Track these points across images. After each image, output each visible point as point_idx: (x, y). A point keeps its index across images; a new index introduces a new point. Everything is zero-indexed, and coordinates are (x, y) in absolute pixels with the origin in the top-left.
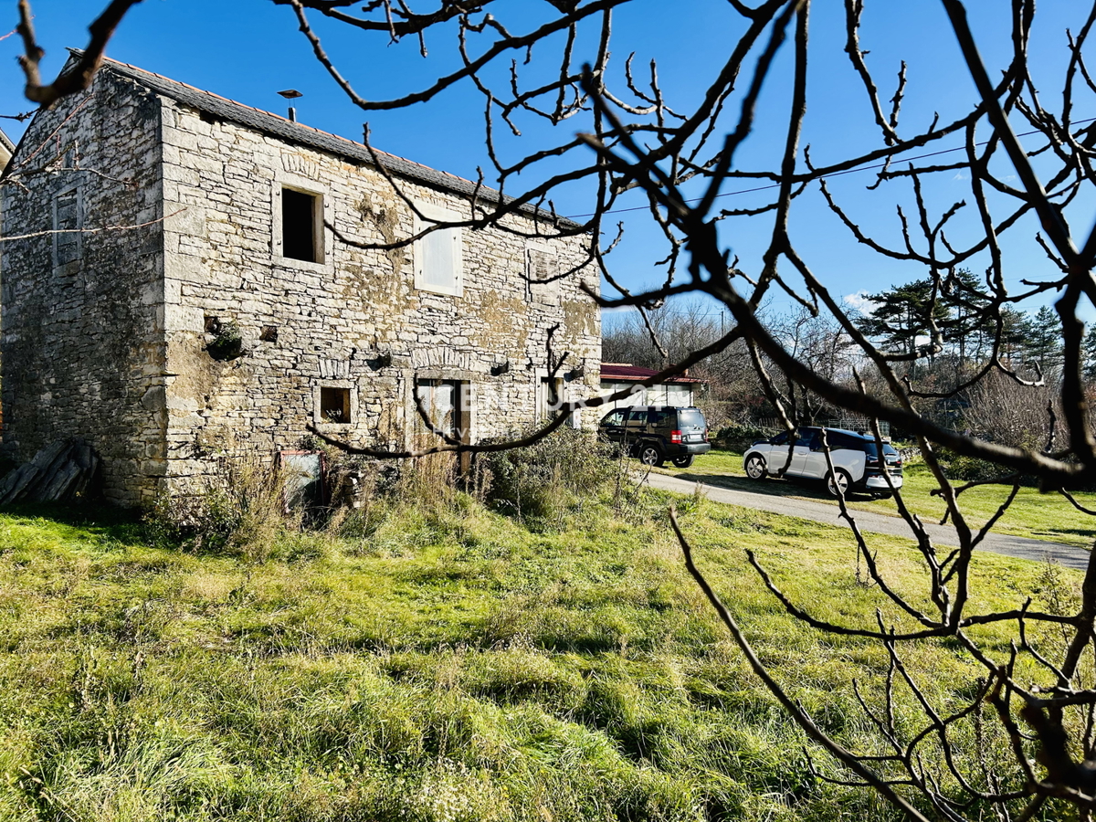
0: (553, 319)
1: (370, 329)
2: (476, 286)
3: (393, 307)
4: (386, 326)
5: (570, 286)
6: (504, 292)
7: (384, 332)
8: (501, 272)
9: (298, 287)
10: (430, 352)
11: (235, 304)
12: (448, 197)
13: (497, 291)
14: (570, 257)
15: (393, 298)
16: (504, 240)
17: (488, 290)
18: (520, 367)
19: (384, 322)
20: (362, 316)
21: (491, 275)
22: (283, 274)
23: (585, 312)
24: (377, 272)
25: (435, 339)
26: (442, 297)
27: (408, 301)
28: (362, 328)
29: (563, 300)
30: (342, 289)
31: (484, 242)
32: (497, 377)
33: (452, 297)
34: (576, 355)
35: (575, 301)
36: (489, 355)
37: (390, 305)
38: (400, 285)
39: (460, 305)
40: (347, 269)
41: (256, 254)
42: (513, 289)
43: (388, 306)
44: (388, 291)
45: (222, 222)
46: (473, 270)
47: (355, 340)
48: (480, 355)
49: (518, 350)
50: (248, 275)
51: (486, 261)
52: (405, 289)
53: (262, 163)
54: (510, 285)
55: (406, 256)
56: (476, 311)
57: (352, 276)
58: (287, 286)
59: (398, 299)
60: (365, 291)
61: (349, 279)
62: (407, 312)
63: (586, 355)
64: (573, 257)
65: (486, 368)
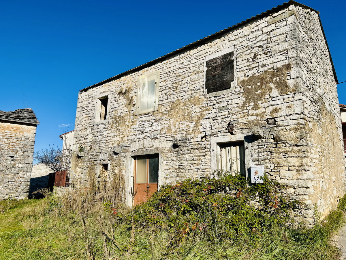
0: (229, 98)
1: (118, 138)
2: (167, 101)
3: (127, 126)
4: (123, 136)
5: (249, 66)
6: (185, 97)
7: (122, 138)
8: (185, 86)
9: (98, 130)
10: (140, 142)
11: (85, 141)
12: (156, 65)
13: (180, 98)
14: (250, 44)
15: (127, 123)
16: (188, 66)
17: (175, 100)
18: (196, 140)
19: (123, 134)
20: (116, 134)
21: (177, 91)
22: (95, 127)
23: (273, 78)
24: (122, 115)
25: (143, 136)
26: (148, 114)
27: (133, 122)
28: (115, 139)
29: (241, 79)
30: (110, 126)
31: (175, 75)
32: (177, 149)
33: (153, 112)
34: (259, 118)
35: (257, 74)
36: (172, 137)
37: (126, 126)
38: (130, 116)
39: (157, 114)
40: (112, 118)
41: (90, 124)
42: (193, 92)
43: (125, 127)
44: (126, 121)
45: (85, 118)
46: (166, 94)
47: (113, 144)
48: (166, 138)
49: (195, 128)
50: (88, 131)
51: (175, 85)
52: (132, 117)
53: (94, 95)
54: (191, 90)
55: (134, 103)
56: (167, 114)
57: (113, 120)
58: (96, 130)
59: (129, 122)
60: (117, 124)
61: (113, 121)
62: (132, 127)
63: (275, 115)
64: (255, 42)
65: (170, 144)
